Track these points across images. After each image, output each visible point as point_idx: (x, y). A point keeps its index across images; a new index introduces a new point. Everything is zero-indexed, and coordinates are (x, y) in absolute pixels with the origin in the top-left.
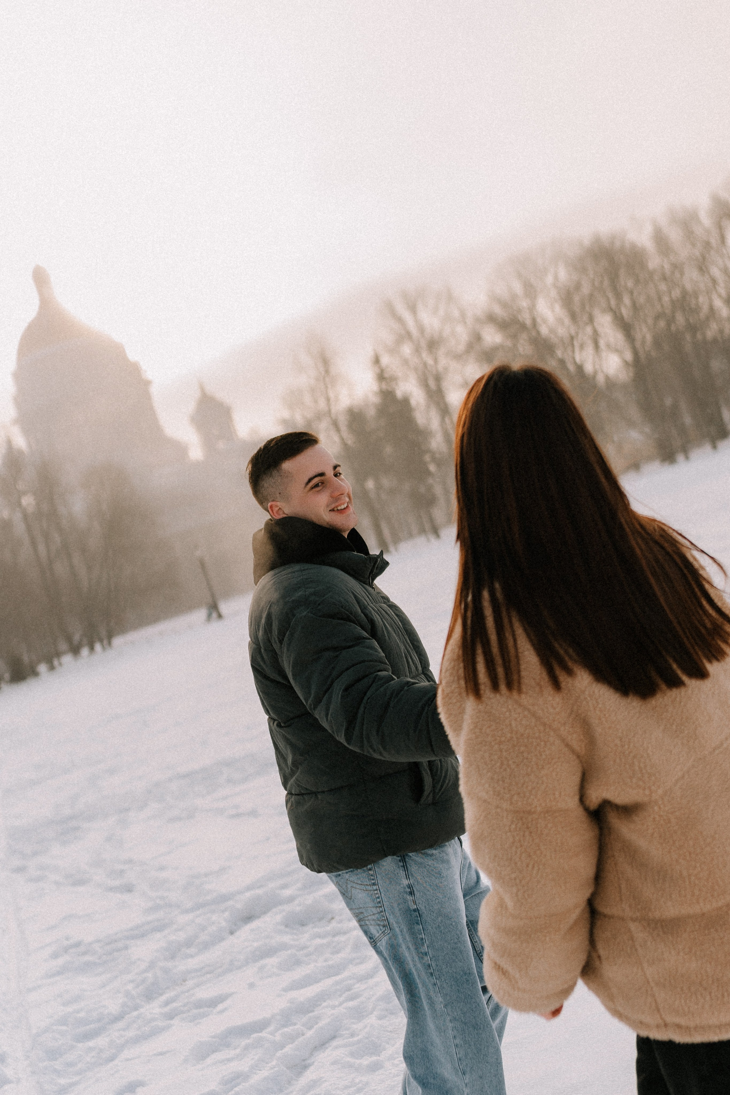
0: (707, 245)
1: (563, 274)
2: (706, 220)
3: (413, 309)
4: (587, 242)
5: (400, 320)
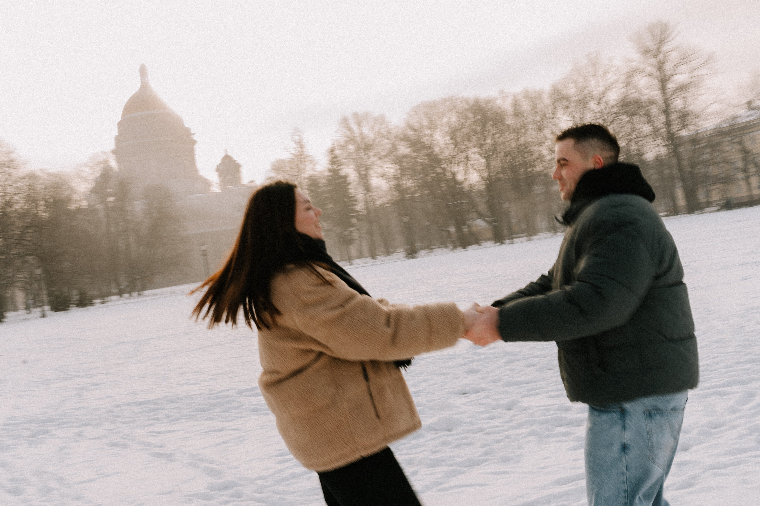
0: (544, 116)
1: (454, 119)
2: (547, 100)
3: (359, 124)
4: (472, 102)
5: (350, 129)
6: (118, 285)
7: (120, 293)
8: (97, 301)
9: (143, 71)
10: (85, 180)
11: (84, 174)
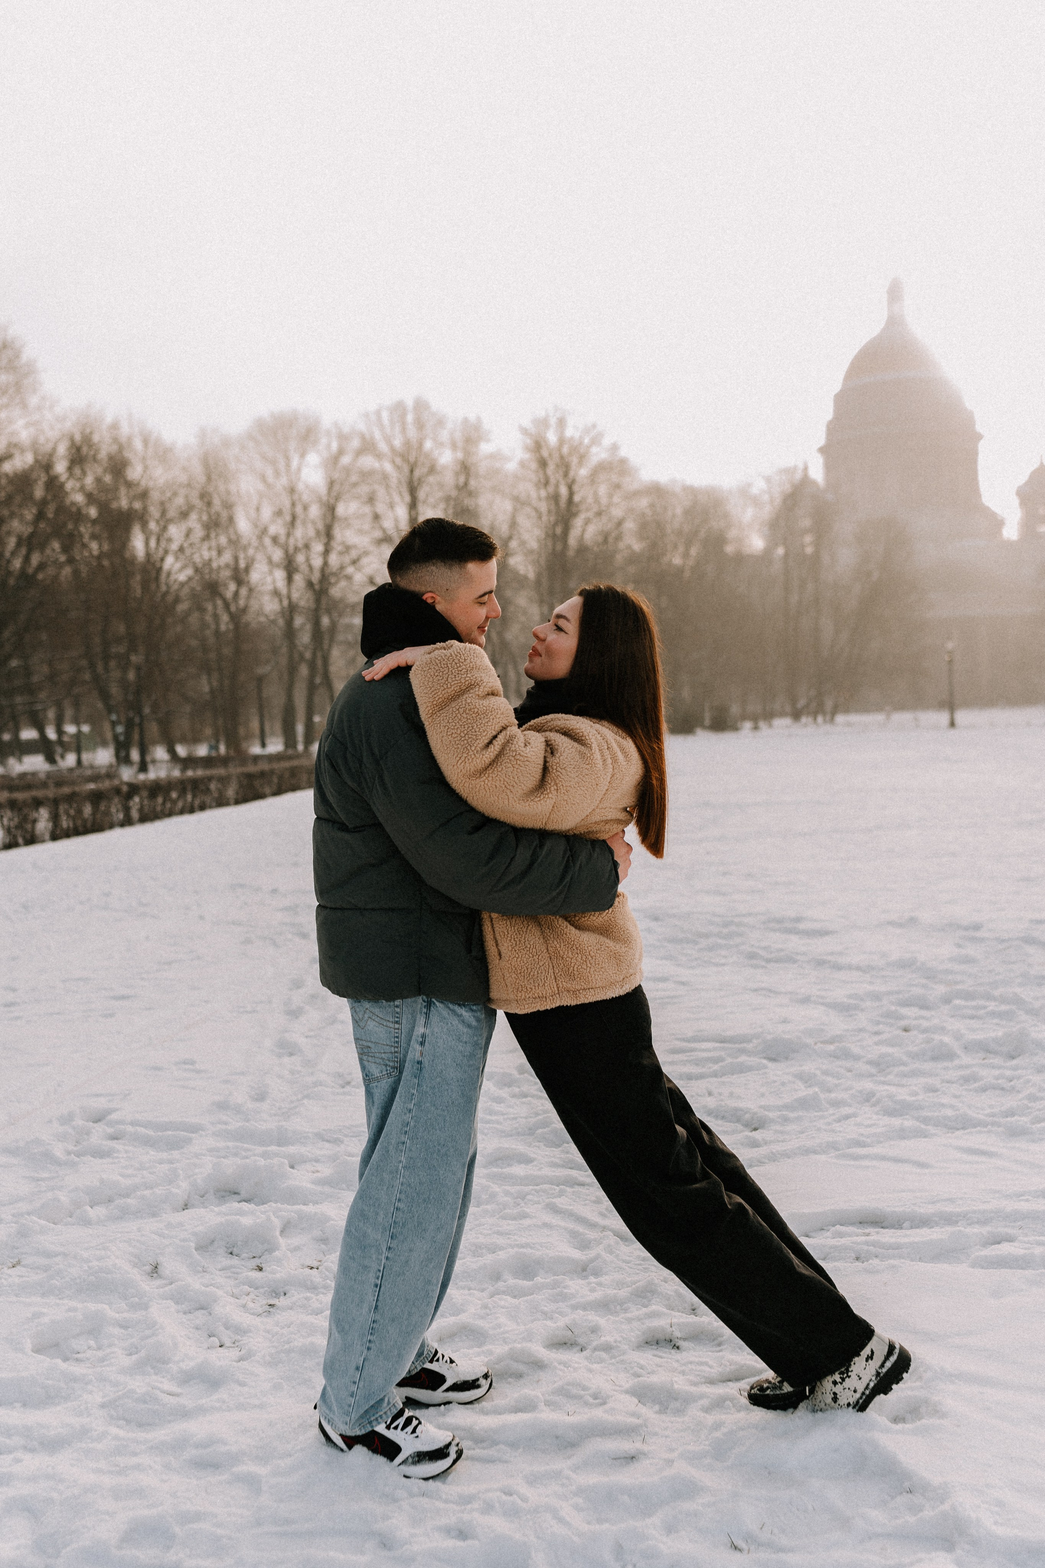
6: (794, 700)
7: (796, 716)
8: (748, 725)
9: (895, 293)
10: (755, 501)
11: (755, 491)
